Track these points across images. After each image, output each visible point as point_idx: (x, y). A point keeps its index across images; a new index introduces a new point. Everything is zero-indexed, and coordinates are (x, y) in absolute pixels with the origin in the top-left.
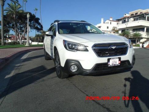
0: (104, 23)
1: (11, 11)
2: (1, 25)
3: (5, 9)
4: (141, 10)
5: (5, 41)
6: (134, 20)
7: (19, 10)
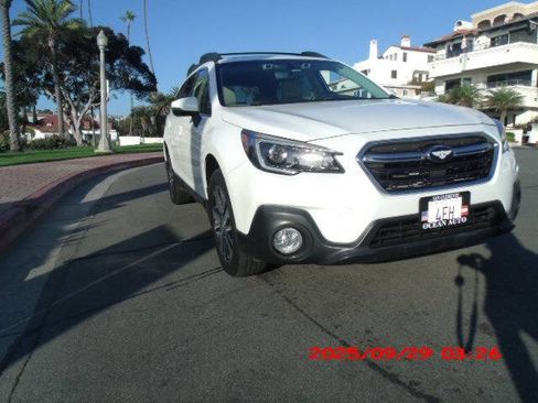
0: (381, 57)
1: (37, 25)
2: (3, 77)
3: (17, 18)
4: (516, 4)
5: (22, 136)
6: (493, 45)
7: (67, 19)
